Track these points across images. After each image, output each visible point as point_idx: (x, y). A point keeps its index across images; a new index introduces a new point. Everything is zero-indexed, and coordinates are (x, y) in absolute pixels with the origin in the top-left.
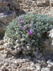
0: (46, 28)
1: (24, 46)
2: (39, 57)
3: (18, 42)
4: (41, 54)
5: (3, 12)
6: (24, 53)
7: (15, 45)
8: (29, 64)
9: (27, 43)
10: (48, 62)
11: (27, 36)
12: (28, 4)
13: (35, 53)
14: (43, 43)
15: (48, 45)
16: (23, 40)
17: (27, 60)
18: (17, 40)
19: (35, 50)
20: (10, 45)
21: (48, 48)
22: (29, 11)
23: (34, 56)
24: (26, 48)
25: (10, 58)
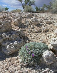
0: (41, 52)
1: (30, 62)
2: (38, 67)
3: (27, 60)
4: (39, 65)
5: (17, 40)
6: (30, 65)
7: (25, 61)
8: (33, 71)
9: (31, 60)
10: (42, 70)
11: (31, 57)
12: (29, 32)
13: (36, 65)
14: (40, 60)
15: (42, 60)
16: (29, 59)
17: (32, 69)
18: (26, 59)
19: (36, 64)
20: (23, 61)
21: (42, 62)
22: (30, 37)
23: (35, 67)
24: (31, 63)
25: (23, 68)
